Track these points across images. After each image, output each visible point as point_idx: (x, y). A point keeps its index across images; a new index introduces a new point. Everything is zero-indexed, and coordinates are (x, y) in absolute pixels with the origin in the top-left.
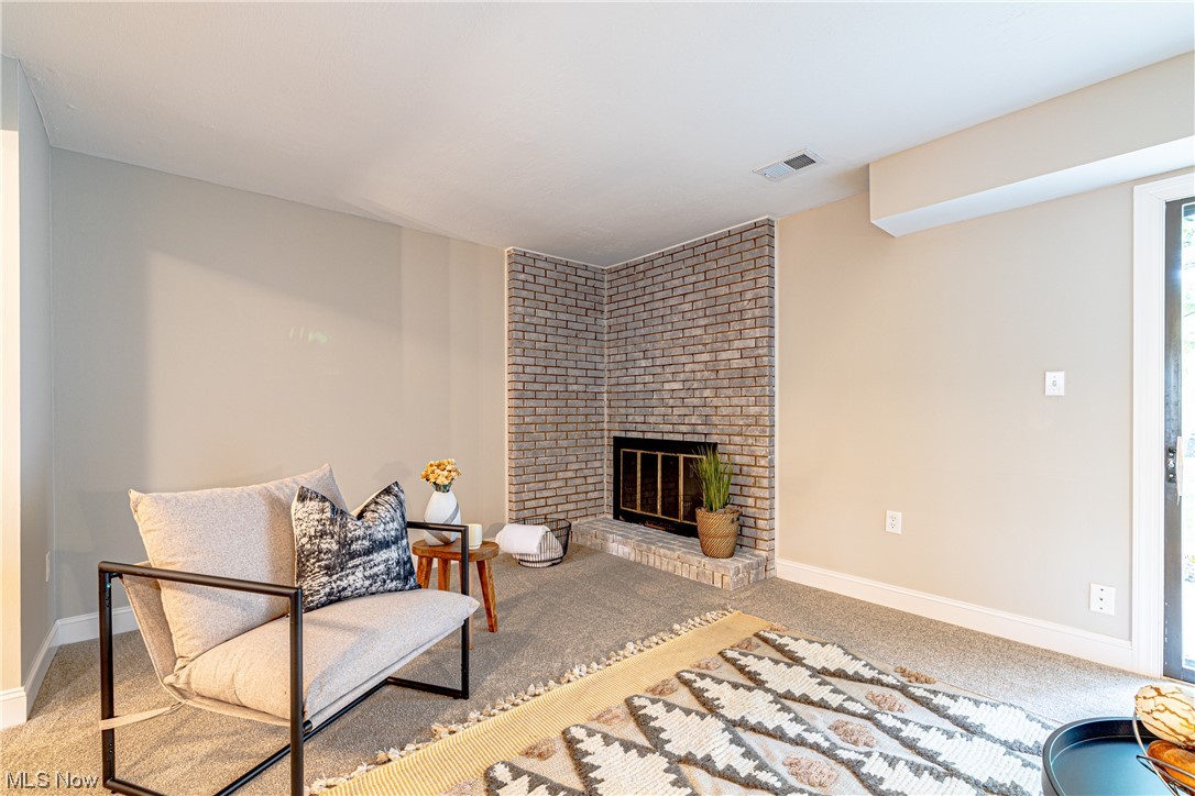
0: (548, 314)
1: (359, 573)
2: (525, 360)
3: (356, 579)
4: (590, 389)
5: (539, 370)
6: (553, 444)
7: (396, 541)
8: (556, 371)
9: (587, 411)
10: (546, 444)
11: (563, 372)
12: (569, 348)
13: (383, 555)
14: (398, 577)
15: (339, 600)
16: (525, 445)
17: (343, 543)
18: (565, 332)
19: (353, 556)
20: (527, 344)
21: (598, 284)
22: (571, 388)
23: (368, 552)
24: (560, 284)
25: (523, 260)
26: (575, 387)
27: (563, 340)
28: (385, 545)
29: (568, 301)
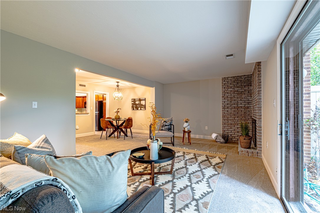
0: (232, 89)
1: (164, 128)
2: (225, 100)
3: (163, 128)
4: (246, 106)
5: (229, 102)
6: (233, 119)
7: (168, 126)
8: (234, 102)
9: (245, 111)
10: (231, 119)
11: (237, 102)
12: (238, 96)
13: (166, 127)
14: (168, 129)
15: (163, 130)
16: (225, 118)
17: (163, 125)
18: (237, 93)
19: (164, 126)
20: (225, 97)
21: (249, 78)
22: (239, 106)
23: (165, 126)
24: (235, 82)
25: (224, 79)
26: (241, 105)
27: (236, 95)
28: (166, 126)
29: (238, 85)
